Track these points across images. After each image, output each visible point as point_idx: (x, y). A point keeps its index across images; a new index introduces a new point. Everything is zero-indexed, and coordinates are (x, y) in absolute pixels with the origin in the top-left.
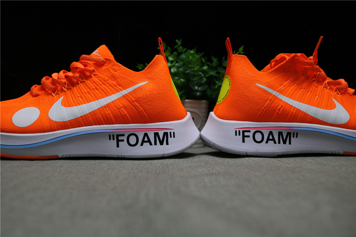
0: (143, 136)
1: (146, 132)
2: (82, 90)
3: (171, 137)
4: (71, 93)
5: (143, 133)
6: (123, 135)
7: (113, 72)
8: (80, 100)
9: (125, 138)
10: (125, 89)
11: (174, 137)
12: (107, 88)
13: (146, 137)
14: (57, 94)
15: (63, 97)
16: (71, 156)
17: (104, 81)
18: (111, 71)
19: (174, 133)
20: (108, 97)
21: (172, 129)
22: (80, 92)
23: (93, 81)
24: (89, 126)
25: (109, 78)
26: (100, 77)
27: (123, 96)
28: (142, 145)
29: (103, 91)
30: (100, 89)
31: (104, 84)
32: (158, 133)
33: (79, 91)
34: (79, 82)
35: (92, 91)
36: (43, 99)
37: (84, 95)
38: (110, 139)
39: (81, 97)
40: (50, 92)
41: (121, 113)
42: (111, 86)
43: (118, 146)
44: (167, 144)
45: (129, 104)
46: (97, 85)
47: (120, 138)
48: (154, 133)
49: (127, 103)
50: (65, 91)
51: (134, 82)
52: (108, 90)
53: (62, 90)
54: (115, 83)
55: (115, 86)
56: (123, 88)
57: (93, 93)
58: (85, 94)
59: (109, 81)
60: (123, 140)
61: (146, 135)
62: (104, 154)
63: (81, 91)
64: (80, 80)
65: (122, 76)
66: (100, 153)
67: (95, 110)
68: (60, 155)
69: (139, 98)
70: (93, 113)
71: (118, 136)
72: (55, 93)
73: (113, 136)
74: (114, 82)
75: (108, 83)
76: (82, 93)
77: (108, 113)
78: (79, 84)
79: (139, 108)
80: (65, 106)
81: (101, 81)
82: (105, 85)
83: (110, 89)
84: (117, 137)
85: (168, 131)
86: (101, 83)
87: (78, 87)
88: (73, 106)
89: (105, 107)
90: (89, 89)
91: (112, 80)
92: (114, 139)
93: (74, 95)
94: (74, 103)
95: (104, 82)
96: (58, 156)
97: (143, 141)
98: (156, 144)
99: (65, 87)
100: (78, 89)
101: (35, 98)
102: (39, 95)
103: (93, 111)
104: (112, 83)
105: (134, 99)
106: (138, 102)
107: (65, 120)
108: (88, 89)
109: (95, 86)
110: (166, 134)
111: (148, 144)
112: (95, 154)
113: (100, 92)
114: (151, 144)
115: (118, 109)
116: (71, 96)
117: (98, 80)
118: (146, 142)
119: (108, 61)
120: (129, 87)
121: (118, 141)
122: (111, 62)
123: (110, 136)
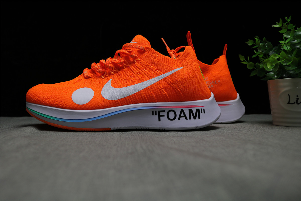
0: (180, 112)
1: (182, 109)
2: (127, 73)
3: (202, 113)
4: (117, 76)
5: (180, 110)
6: (164, 111)
7: (153, 58)
8: (127, 82)
9: (165, 114)
10: (164, 73)
11: (204, 113)
12: (149, 72)
13: (182, 113)
14: (106, 76)
15: (111, 79)
16: (121, 129)
17: (146, 66)
18: (151, 57)
19: (204, 109)
20: (150, 80)
21: (203, 107)
22: (126, 75)
23: (136, 66)
24: (136, 103)
25: (149, 64)
26: (142, 63)
27: (163, 79)
28: (179, 119)
29: (145, 74)
30: (143, 73)
31: (146, 69)
32: (191, 109)
33: (125, 74)
34: (124, 67)
35: (136, 75)
36: (94, 81)
37: (130, 78)
38: (153, 115)
39: (127, 80)
40: (100, 75)
41: (162, 94)
42: (152, 70)
43: (159, 120)
44: (199, 118)
45: (169, 86)
46: (140, 70)
47: (161, 114)
48: (189, 109)
49: (166, 85)
50: (113, 74)
51: (172, 68)
52: (150, 74)
53: (110, 74)
54: (155, 68)
55: (156, 70)
56: (162, 72)
58: (130, 77)
59: (150, 66)
60: (164, 116)
61: (182, 111)
62: (148, 127)
63: (127, 74)
64: (125, 65)
65: (161, 62)
66: (145, 126)
67: (141, 91)
68: (112, 128)
69: (177, 81)
70: (139, 93)
71: (159, 112)
72: (104, 76)
73: (156, 112)
74: (154, 67)
75: (150, 68)
76: (128, 76)
77: (152, 93)
78: (124, 68)
79: (177, 89)
80: (114, 87)
81: (143, 66)
82: (147, 70)
83: (151, 73)
84: (159, 113)
85: (200, 108)
86: (143, 68)
87: (124, 71)
88: (121, 87)
89: (149, 88)
90: (134, 73)
91: (153, 66)
92: (156, 115)
93: (121, 77)
94: (122, 85)
95: (146, 67)
96: (110, 128)
97: (180, 116)
98: (190, 118)
99: (112, 71)
100: (124, 73)
101: (87, 80)
102: (90, 77)
103: (139, 92)
104: (153, 68)
105: (173, 82)
106: (176, 85)
107: (116, 99)
109: (138, 70)
110: (198, 110)
111: (184, 118)
112: (140, 127)
113: (143, 76)
114: (186, 119)
115: (160, 90)
116: (119, 79)
117: (140, 66)
118: (183, 117)
119: (148, 49)
120: (167, 71)
121: (160, 116)
122: (151, 50)
123: (153, 112)
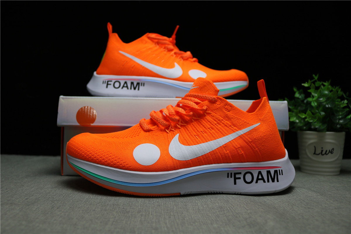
0: (257, 174)
1: (260, 170)
2: (198, 128)
3: (280, 174)
4: (185, 130)
5: (257, 171)
6: (240, 173)
7: (226, 112)
8: (198, 139)
9: (242, 176)
10: (240, 129)
11: (282, 174)
12: (222, 128)
13: (260, 175)
14: (171, 130)
15: (178, 134)
16: (192, 193)
17: (219, 120)
18: (224, 110)
19: (282, 170)
20: (225, 137)
21: (280, 167)
22: (196, 131)
23: (208, 120)
24: (209, 164)
25: (223, 118)
26: (213, 117)
27: (240, 136)
28: (257, 182)
29: (219, 130)
30: (215, 128)
31: (218, 124)
32: (270, 171)
33: (195, 129)
34: (193, 120)
35: (208, 130)
36: (157, 135)
37: (201, 134)
38: (228, 177)
39: (198, 136)
40: (163, 128)
41: (238, 153)
42: (226, 126)
43: (235, 183)
44: (278, 181)
45: (246, 144)
46: (212, 124)
47: (237, 176)
48: (267, 171)
49: (244, 144)
50: (179, 128)
51: (248, 123)
52: (224, 129)
53: (176, 127)
54: (230, 124)
55: (230, 126)
56: (238, 128)
57: (210, 132)
58: (201, 132)
59: (223, 121)
60: (240, 178)
61: (260, 173)
62: (222, 191)
63: (196, 129)
64: (194, 118)
65: (236, 116)
66: (219, 190)
67: (215, 150)
68: (182, 193)
69: (255, 139)
70: (213, 153)
71: (235, 174)
72: (169, 130)
73: (231, 174)
74: (228, 123)
75: (223, 123)
76: (198, 131)
77: (227, 153)
78: (192, 122)
79: (255, 149)
80: (184, 145)
81: (215, 121)
82: (220, 125)
83: (226, 129)
84: (234, 176)
85: (277, 169)
86: (216, 122)
87: (193, 124)
88: (192, 145)
89: (224, 147)
90: (205, 128)
91: (226, 120)
92: (231, 177)
93: (190, 133)
94: (193, 142)
95: (219, 122)
96: (180, 193)
97: (258, 179)
98: (268, 181)
99: (179, 125)
100: (193, 127)
101: (148, 133)
102: (152, 131)
103: (213, 151)
104: (227, 123)
105: (251, 140)
106: (254, 143)
107: (187, 159)
108: (203, 127)
109: (210, 125)
110: (276, 172)
111: (262, 181)
112: (214, 191)
113: (216, 132)
114: (264, 182)
115: (236, 149)
116: (187, 134)
117: (212, 119)
118: (260, 179)
119: (220, 100)
120: (244, 128)
121: (235, 179)
122: (223, 101)
123: (228, 174)
